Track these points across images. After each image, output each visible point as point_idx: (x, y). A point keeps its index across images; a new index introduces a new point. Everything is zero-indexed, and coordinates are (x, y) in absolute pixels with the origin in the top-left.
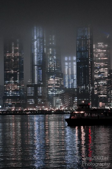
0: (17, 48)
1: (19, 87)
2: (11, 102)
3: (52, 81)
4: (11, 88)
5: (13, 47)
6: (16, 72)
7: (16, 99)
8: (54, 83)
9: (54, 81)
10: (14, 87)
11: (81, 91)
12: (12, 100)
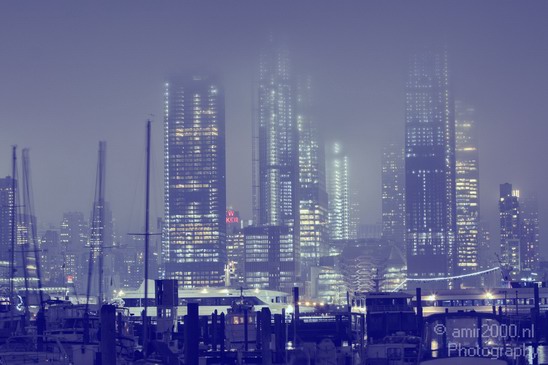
0: (210, 112)
1: (216, 233)
2: (192, 280)
3: (306, 217)
4: (189, 238)
5: (197, 108)
6: (207, 186)
7: (207, 273)
8: (312, 222)
9: (312, 217)
10: (203, 236)
11: (419, 247)
12: (196, 275)
